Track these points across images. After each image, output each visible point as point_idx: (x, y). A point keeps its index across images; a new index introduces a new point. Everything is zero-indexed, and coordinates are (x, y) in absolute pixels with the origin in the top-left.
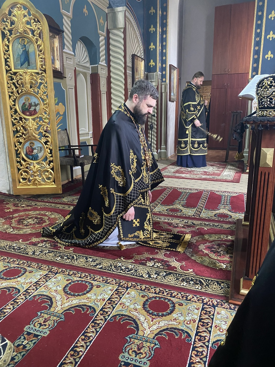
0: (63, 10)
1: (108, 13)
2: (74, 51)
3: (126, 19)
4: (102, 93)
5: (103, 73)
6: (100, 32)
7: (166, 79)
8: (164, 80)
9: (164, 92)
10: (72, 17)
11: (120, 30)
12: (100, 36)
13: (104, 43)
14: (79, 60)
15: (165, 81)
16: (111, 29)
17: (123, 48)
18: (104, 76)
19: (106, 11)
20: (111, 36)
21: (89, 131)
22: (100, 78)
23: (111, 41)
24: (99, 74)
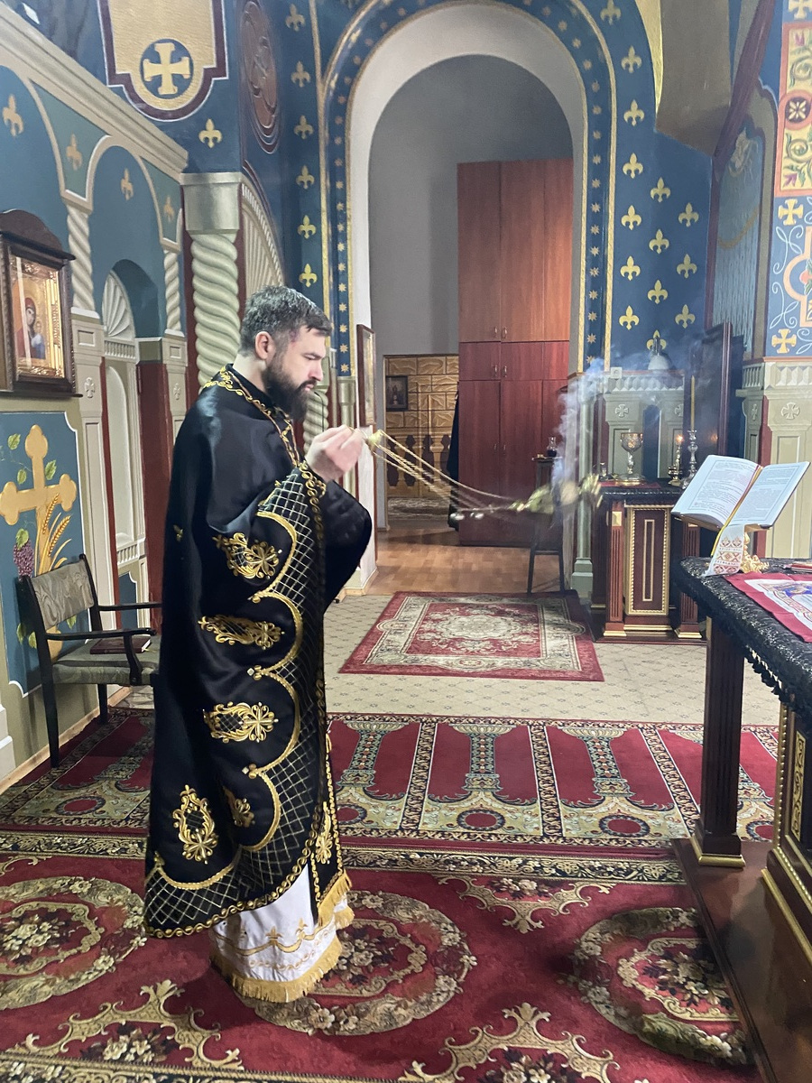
0: (68, 191)
1: (186, 186)
2: (98, 310)
3: (244, 206)
4: (174, 419)
5: (174, 359)
6: (165, 241)
7: (349, 366)
8: (344, 368)
9: (346, 404)
10: (90, 208)
11: (225, 235)
12: (166, 252)
13: (177, 272)
15: (349, 373)
16: (195, 233)
17: (235, 287)
18: (178, 368)
19: (181, 178)
20: (196, 250)
21: (136, 539)
22: (169, 375)
23: (197, 266)
24: (166, 366)
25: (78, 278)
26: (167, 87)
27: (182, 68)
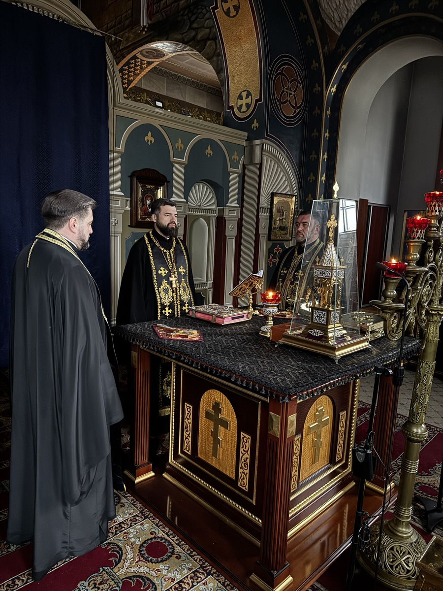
0: (174, 158)
1: (246, 146)
3: (264, 153)
4: (228, 238)
5: (231, 215)
6: (231, 169)
10: (187, 163)
11: (256, 165)
12: (231, 174)
13: (237, 182)
14: (199, 204)
16: (248, 165)
18: (235, 219)
19: (244, 144)
20: (246, 172)
21: (207, 281)
22: (227, 221)
23: (246, 178)
24: (225, 218)
25: (176, 188)
26: (244, 109)
27: (249, 100)
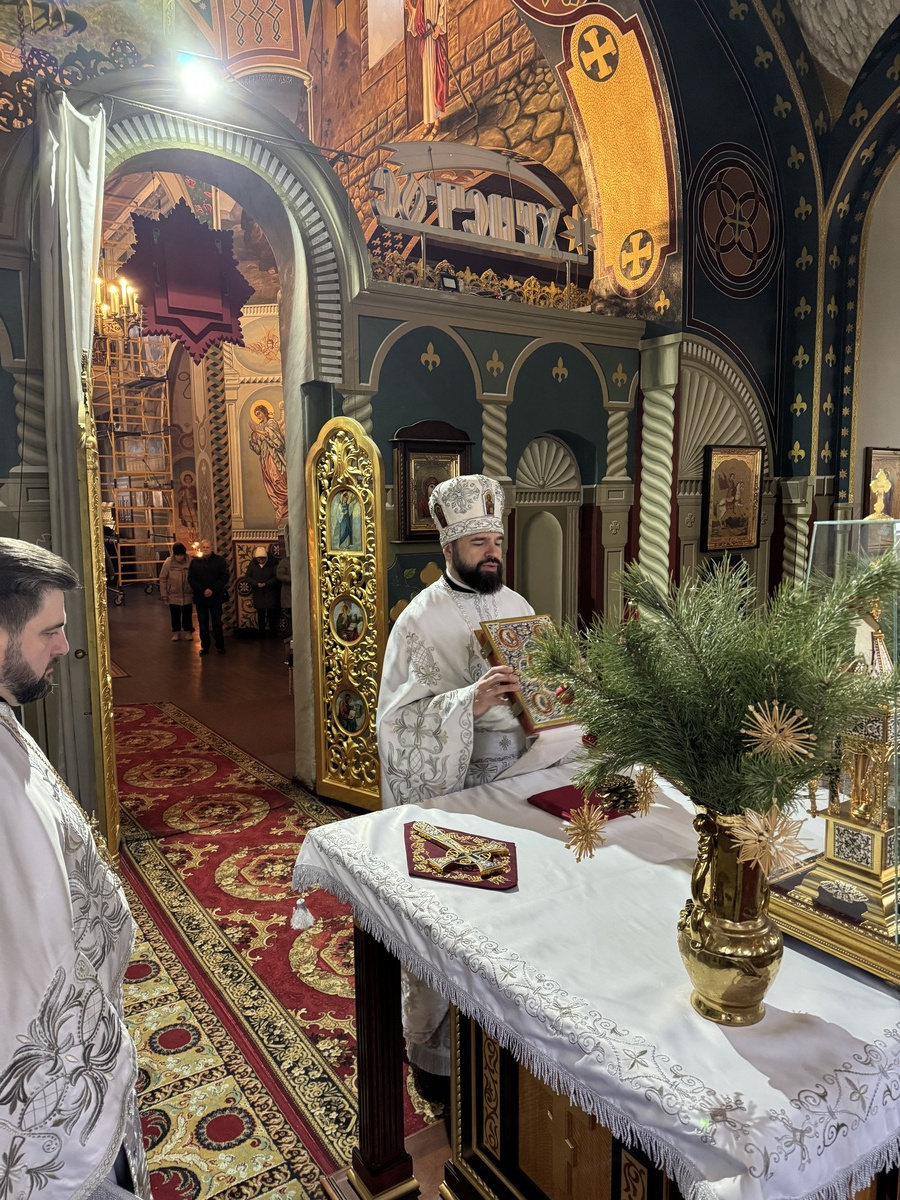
0: (485, 393)
1: (643, 351)
2: (512, 474)
3: (684, 361)
4: (608, 550)
6: (610, 403)
7: (848, 492)
8: (842, 494)
10: (511, 400)
11: (667, 390)
12: (610, 413)
13: (625, 428)
14: (541, 482)
15: (847, 499)
16: (646, 390)
18: (619, 508)
19: (640, 345)
20: (647, 406)
22: (604, 515)
23: (647, 420)
24: (599, 507)
25: (490, 455)
27: (646, 252)
